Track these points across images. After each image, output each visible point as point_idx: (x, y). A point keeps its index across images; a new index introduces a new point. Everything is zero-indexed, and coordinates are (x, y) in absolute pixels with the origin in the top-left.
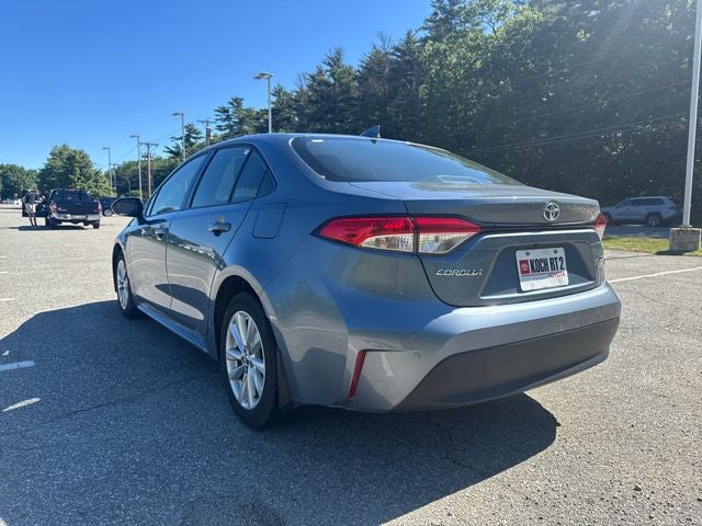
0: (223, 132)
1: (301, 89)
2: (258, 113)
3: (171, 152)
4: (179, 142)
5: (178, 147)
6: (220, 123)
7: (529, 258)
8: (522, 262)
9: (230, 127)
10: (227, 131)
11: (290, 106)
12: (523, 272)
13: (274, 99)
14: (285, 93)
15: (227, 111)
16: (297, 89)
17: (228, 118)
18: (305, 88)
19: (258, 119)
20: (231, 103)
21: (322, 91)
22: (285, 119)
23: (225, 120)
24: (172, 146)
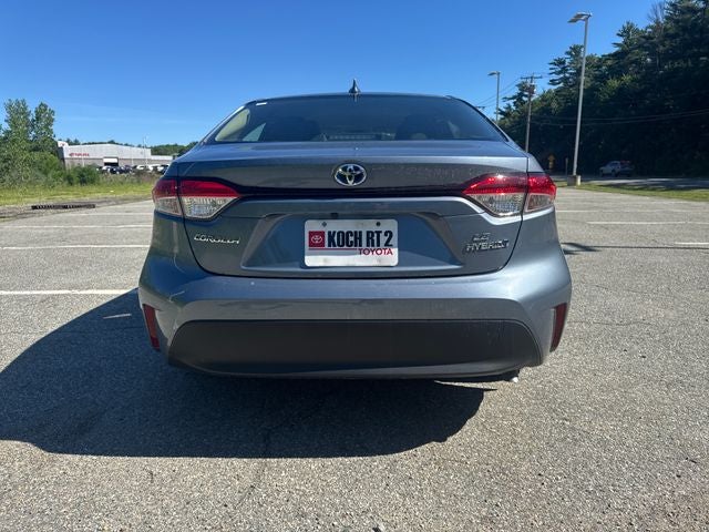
0: (556, 87)
1: (657, 22)
2: (600, 60)
3: (502, 113)
4: (511, 102)
5: (509, 107)
6: (555, 77)
7: (326, 230)
8: (311, 234)
9: (565, 80)
10: (561, 85)
11: (640, 47)
12: (312, 244)
13: (620, 40)
14: (637, 31)
15: (564, 63)
16: (652, 24)
17: (564, 70)
18: (662, 21)
19: (599, 67)
20: (567, 53)
21: (685, 21)
22: (633, 62)
23: (560, 73)
24: (503, 106)
